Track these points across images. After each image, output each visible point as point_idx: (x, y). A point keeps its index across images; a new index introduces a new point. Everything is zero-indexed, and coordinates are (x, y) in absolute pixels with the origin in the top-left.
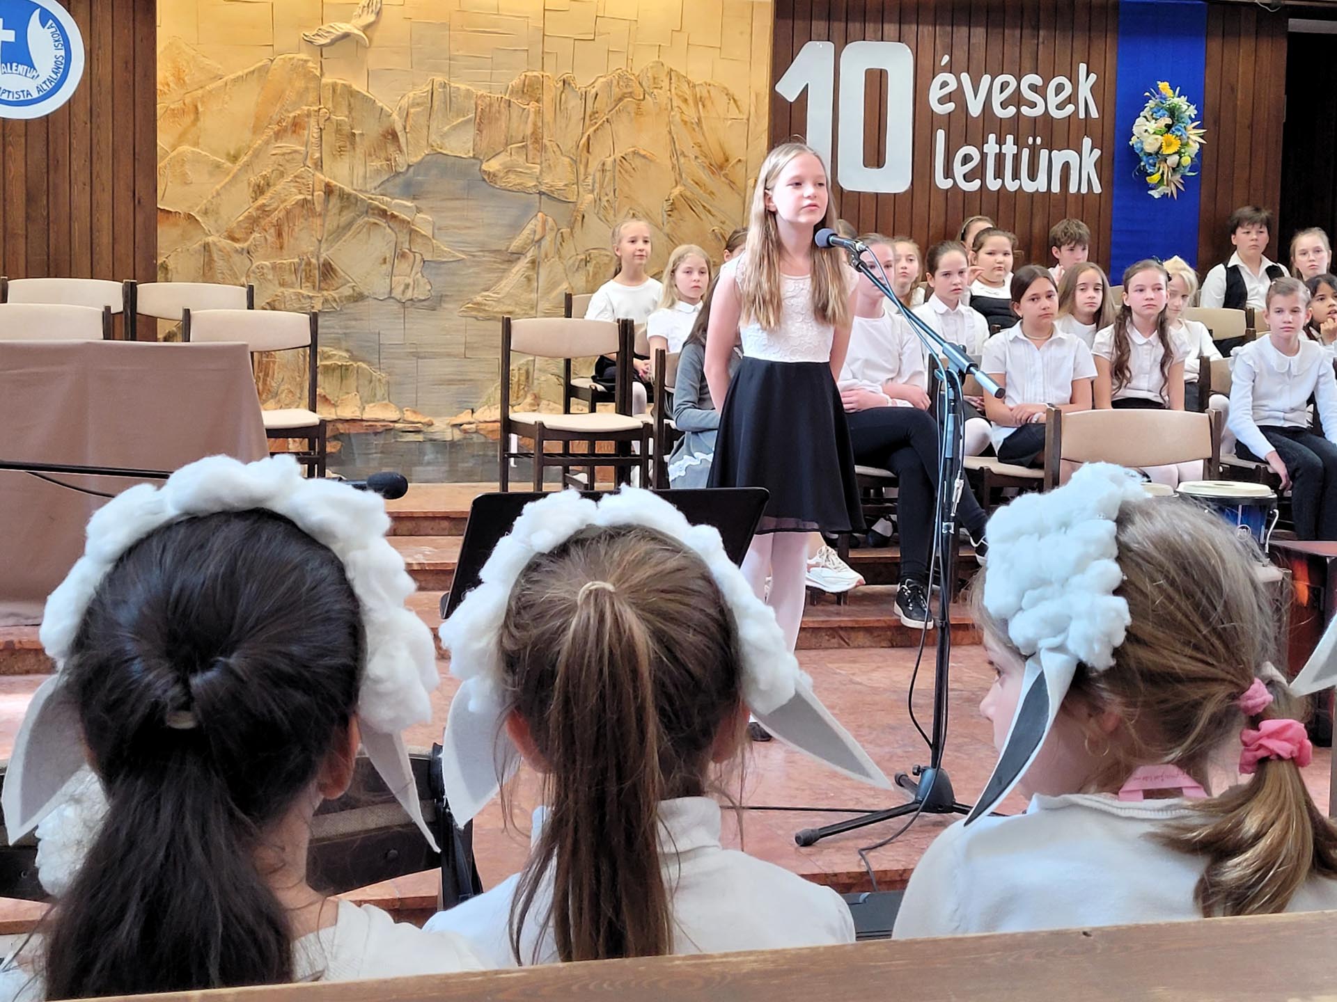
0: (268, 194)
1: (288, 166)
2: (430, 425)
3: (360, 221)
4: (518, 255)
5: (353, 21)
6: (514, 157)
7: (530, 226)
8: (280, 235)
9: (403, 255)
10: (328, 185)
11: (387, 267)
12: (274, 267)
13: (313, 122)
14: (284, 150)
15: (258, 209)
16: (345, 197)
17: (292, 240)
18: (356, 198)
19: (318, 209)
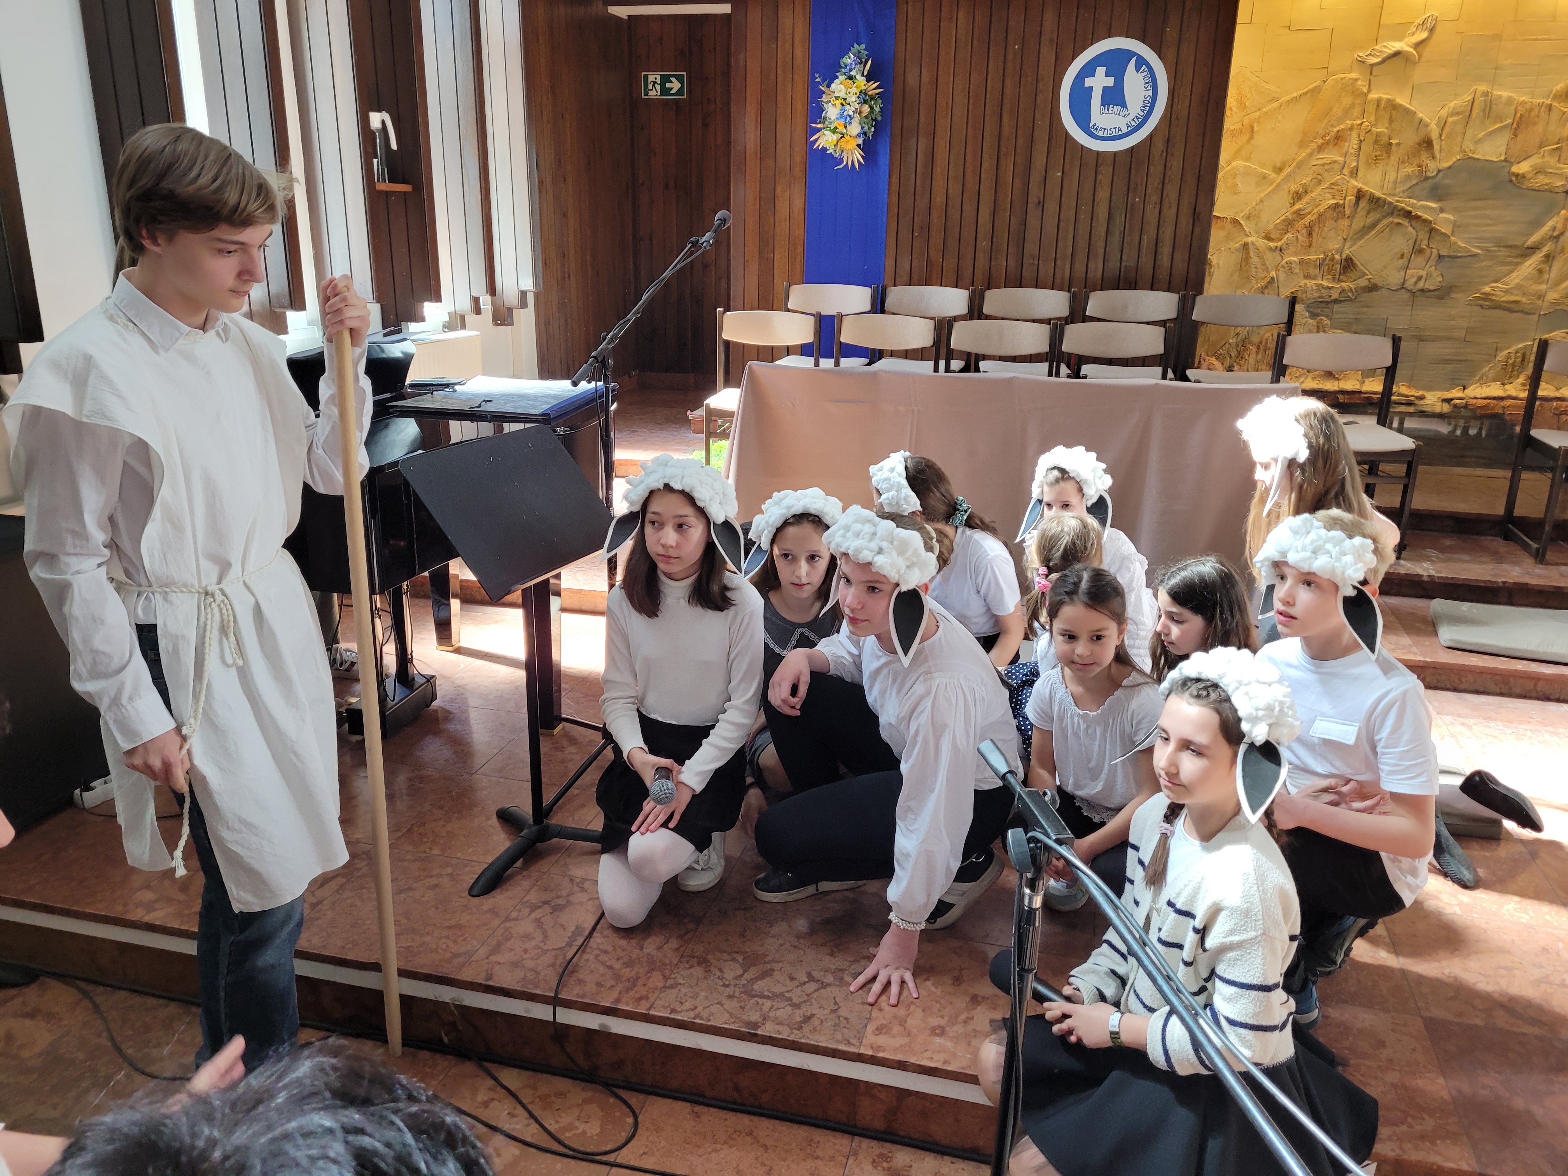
0: (1305, 200)
1: (1326, 175)
2: (1422, 398)
3: (1385, 222)
4: (1533, 249)
5: (1406, 40)
6: (1546, 159)
7: (1550, 223)
8: (1310, 235)
9: (1421, 251)
10: (1359, 191)
11: (1402, 262)
12: (1301, 262)
13: (1354, 134)
14: (1324, 161)
15: (1294, 213)
16: (1376, 202)
17: (1320, 240)
18: (1385, 201)
19: (1348, 211)
